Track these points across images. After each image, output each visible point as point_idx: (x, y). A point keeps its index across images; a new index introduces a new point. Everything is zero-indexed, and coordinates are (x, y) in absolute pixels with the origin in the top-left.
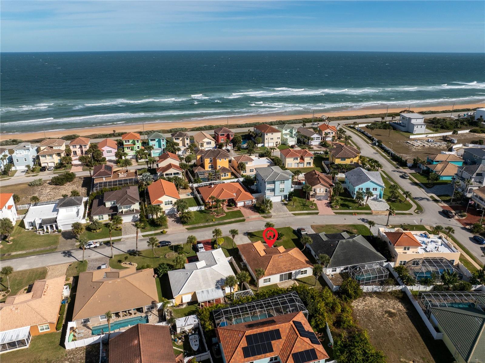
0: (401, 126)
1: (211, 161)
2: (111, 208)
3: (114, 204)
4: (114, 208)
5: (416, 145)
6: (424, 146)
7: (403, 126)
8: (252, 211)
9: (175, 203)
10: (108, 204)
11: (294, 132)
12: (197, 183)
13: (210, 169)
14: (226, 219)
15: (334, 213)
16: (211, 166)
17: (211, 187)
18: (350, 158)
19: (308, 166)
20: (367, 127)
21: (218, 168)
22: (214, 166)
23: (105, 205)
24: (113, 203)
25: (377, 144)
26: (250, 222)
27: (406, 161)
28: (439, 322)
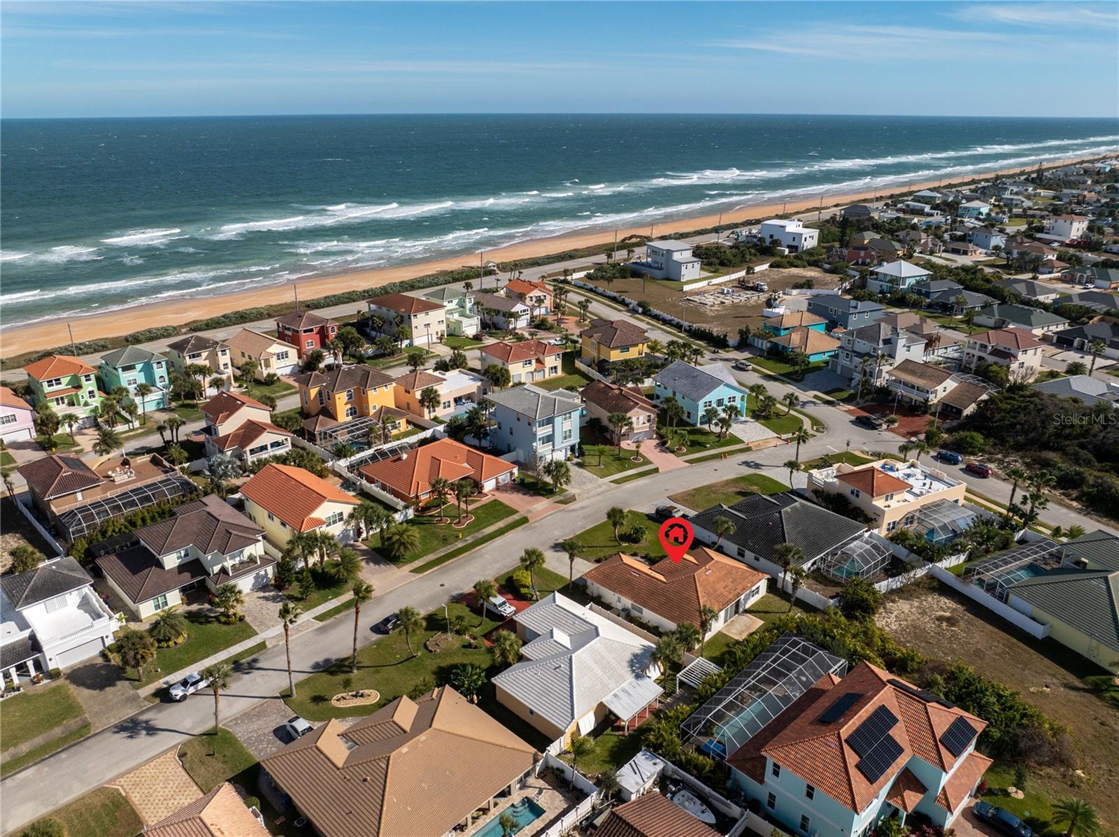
0: (653, 268)
1: (350, 397)
2: (182, 568)
3: (186, 555)
4: (193, 567)
5: (709, 303)
6: (723, 303)
7: (661, 269)
8: (524, 494)
9: (351, 516)
10: (171, 561)
11: (469, 305)
12: (345, 456)
13: (350, 418)
14: (485, 527)
15: (686, 461)
16: (351, 409)
17: (400, 459)
18: (636, 345)
19: (553, 375)
20: (589, 277)
21: (372, 412)
22: (358, 410)
23: (160, 565)
24: (183, 553)
25: (640, 310)
26: (542, 521)
27: (725, 336)
28: (1039, 606)
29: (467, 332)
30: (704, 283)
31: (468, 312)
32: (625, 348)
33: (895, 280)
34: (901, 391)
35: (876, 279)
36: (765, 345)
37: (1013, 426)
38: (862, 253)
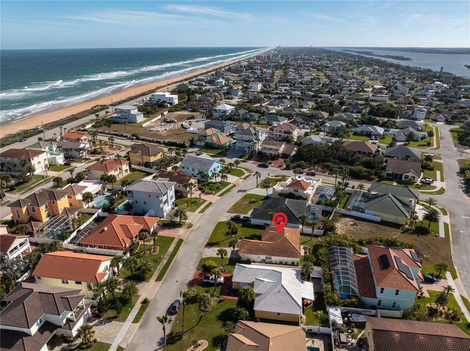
0: (122, 118)
1: (46, 207)
2: (41, 330)
3: (41, 322)
4: (47, 327)
6: (166, 130)
7: (126, 118)
8: (169, 229)
10: (34, 329)
11: (55, 149)
12: (66, 239)
13: (48, 218)
14: (168, 249)
15: (219, 196)
16: (48, 214)
17: (103, 231)
19: (127, 173)
20: (93, 126)
21: (60, 212)
22: (53, 214)
24: (39, 321)
25: (135, 138)
26: (189, 238)
27: (184, 143)
28: (377, 211)
29: (59, 162)
30: (149, 123)
31: (55, 152)
32: (155, 155)
33: (225, 112)
34: (268, 152)
35: (216, 112)
36: (203, 144)
37: (311, 156)
38: (202, 103)
